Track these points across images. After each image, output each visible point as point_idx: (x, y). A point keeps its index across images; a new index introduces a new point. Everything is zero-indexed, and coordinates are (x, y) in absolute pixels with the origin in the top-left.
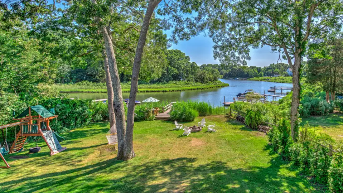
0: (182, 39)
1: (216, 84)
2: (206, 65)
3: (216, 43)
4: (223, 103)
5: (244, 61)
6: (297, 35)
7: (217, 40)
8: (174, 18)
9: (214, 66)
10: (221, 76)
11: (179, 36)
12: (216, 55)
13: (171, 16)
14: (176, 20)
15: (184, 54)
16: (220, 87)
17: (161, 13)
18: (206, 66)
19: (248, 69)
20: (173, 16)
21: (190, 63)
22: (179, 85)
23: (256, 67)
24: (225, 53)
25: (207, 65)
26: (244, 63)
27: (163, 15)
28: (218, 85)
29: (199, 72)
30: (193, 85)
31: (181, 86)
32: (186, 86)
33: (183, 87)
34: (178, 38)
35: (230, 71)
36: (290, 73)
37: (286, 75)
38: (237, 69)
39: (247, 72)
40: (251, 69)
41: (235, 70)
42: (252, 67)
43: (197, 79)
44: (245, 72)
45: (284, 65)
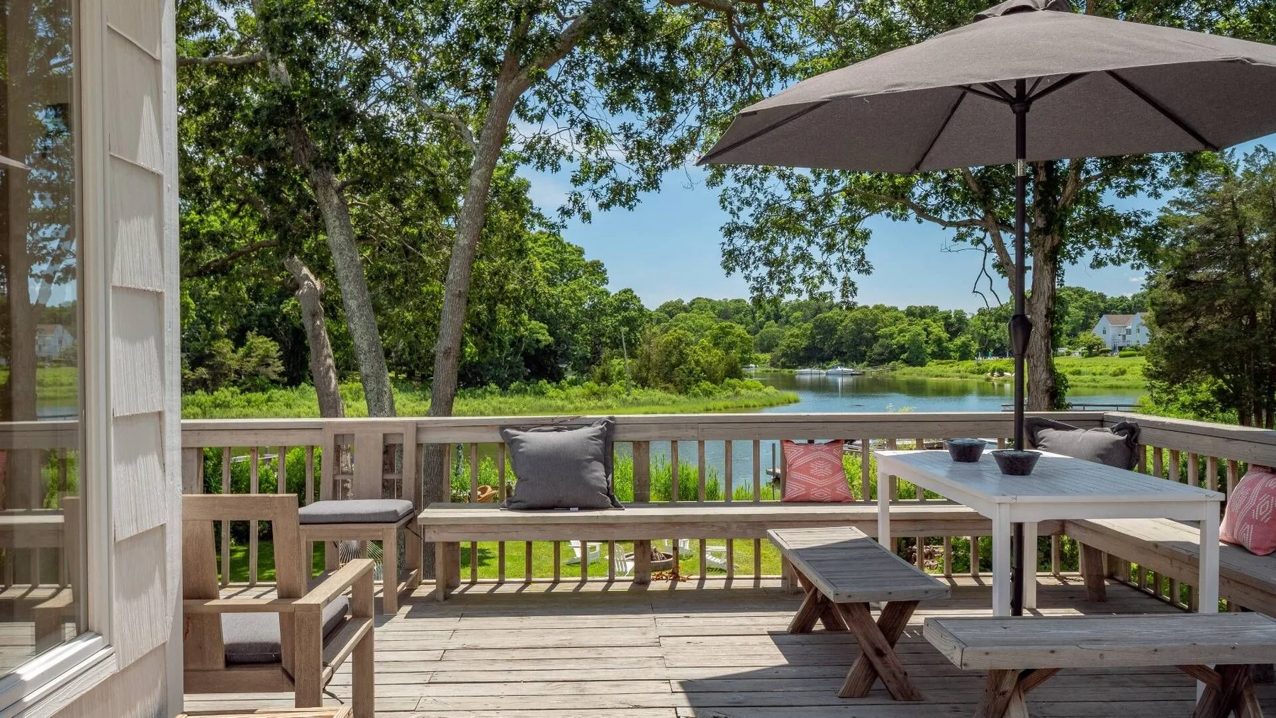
0: (605, 206)
1: (737, 394)
2: (687, 301)
3: (732, 212)
4: (768, 473)
5: (846, 279)
6: (1040, 183)
7: (737, 203)
8: (579, 130)
9: (726, 312)
10: (761, 356)
11: (596, 195)
12: (732, 259)
13: (564, 120)
14: (583, 139)
15: (580, 252)
16: (754, 406)
17: (530, 114)
18: (685, 310)
19: (897, 319)
20: (573, 122)
21: (607, 294)
22: (560, 403)
23: (941, 309)
24: (768, 250)
25: (692, 303)
26: (849, 288)
27: (535, 121)
28: (746, 402)
29: (656, 340)
30: (624, 401)
31: (566, 403)
32: (592, 403)
33: (576, 409)
34: (591, 205)
35: (806, 329)
36: (1113, 340)
37: (1090, 348)
38: (842, 321)
39: (891, 336)
40: (911, 318)
41: (829, 326)
42: (918, 311)
43: (644, 369)
44: (885, 337)
45: (1085, 297)
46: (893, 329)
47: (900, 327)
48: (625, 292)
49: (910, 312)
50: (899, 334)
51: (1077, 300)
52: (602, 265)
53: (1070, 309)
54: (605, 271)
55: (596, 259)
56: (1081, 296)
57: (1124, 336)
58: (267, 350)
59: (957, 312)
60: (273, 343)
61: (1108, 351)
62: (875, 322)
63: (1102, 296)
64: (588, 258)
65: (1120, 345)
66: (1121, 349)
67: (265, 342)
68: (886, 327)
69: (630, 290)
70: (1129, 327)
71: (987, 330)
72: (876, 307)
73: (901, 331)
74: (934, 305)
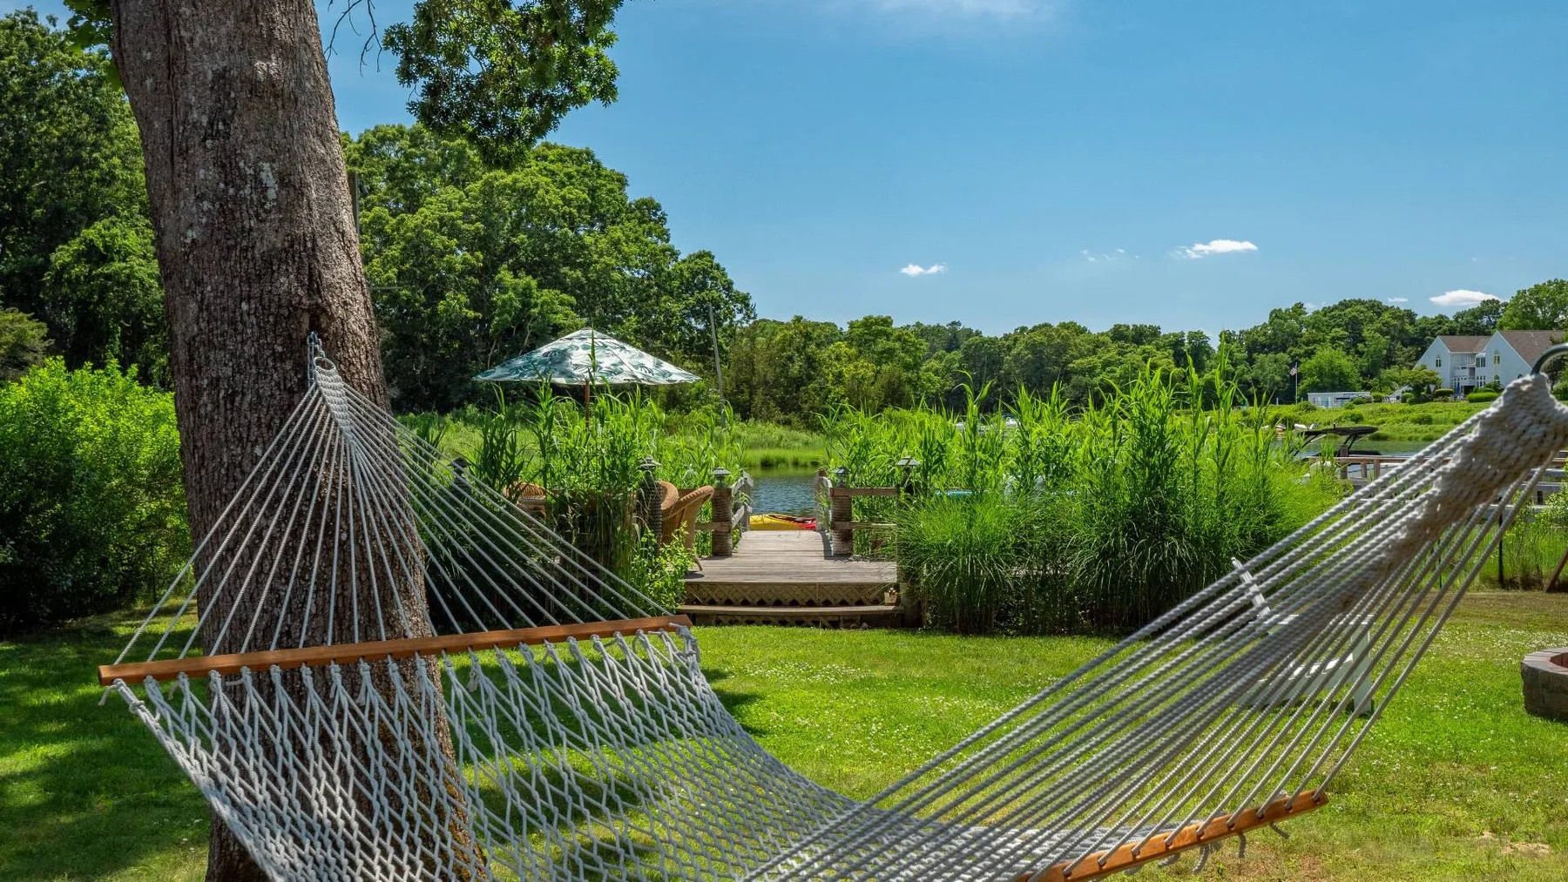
15: (622, 181)
19: (1098, 345)
35: (952, 361)
36: (1452, 374)
37: (1417, 389)
38: (1010, 348)
39: (1091, 371)
40: (1122, 343)
41: (990, 355)
42: (1130, 333)
43: (744, 387)
44: (1082, 372)
45: (1386, 316)
46: (1094, 360)
47: (1106, 356)
48: (700, 256)
49: (1118, 334)
50: (1104, 368)
51: (1372, 321)
52: (658, 207)
53: (1365, 334)
54: (663, 219)
55: (646, 196)
56: (1379, 314)
57: (1472, 370)
58: (21, 336)
59: (1193, 336)
60: (34, 324)
61: (1448, 393)
62: (1062, 349)
63: (1410, 315)
64: (633, 195)
65: (1466, 383)
66: (1468, 389)
67: (20, 321)
68: (1082, 356)
69: (709, 254)
70: (1481, 354)
71: (1234, 365)
72: (1064, 326)
73: (1106, 364)
74: (1155, 324)
